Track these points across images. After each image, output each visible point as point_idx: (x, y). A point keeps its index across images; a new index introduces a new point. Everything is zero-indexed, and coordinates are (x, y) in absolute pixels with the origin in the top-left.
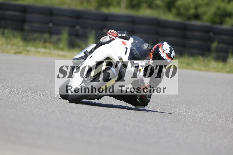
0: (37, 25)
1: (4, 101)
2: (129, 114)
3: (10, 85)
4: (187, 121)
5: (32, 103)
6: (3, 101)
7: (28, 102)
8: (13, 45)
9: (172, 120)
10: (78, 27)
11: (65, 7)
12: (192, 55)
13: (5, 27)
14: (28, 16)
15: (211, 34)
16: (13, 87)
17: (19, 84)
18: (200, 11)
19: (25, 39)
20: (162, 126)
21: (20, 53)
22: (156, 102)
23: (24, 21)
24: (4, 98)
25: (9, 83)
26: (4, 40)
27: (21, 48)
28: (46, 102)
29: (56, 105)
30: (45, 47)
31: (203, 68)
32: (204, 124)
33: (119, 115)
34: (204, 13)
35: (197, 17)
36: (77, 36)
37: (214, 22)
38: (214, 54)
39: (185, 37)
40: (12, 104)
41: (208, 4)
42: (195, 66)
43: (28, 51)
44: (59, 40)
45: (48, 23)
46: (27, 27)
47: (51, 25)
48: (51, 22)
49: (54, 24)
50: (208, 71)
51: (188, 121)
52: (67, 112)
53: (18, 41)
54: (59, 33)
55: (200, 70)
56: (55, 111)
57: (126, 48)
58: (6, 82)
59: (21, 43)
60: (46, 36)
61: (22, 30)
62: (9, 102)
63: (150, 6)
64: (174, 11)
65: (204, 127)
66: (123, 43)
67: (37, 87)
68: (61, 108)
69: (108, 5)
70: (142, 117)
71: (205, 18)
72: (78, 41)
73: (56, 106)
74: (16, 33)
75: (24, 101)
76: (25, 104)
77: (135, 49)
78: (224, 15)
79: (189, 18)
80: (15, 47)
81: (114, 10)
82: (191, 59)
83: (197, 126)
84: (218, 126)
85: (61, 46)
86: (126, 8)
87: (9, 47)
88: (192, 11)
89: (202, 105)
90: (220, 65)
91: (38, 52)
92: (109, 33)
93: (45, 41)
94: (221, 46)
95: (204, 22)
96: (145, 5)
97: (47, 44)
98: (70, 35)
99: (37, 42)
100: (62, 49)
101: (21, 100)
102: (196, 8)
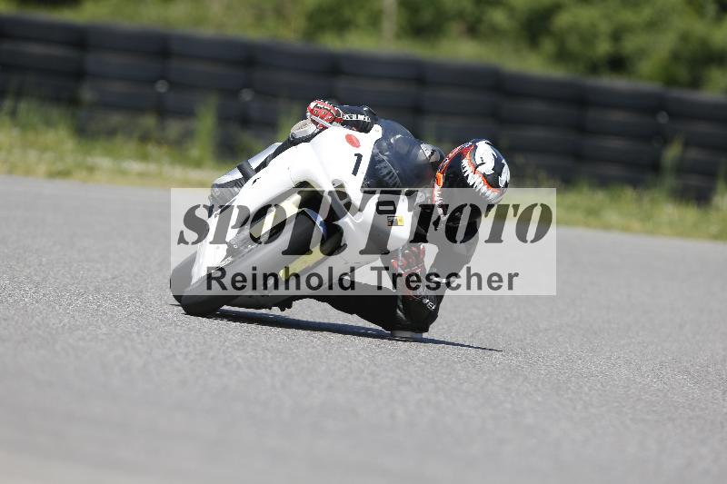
0: (117, 88)
1: (17, 322)
2: (405, 368)
3: (36, 275)
4: (586, 389)
5: (104, 330)
6: (14, 323)
7: (90, 328)
8: (44, 149)
9: (540, 386)
10: (247, 96)
11: (207, 31)
12: (603, 183)
13: (20, 94)
14: (92, 61)
15: (663, 118)
16: (44, 279)
17: (61, 272)
18: (630, 44)
19: (83, 133)
20: (508, 406)
21: (64, 174)
22: (490, 328)
23: (78, 75)
24: (15, 314)
25: (32, 269)
26: (15, 132)
27: (70, 160)
28: (147, 328)
29: (177, 338)
30: (144, 157)
31: (636, 225)
32: (638, 400)
33: (374, 368)
34: (642, 53)
35: (618, 64)
36: (245, 121)
37: (671, 81)
38: (670, 181)
39: (581, 129)
40: (40, 333)
41: (653, 25)
42: (612, 216)
43: (91, 169)
44: (188, 136)
45: (153, 82)
46: (87, 94)
47: (161, 87)
48: (162, 77)
49: (173, 85)
50: (652, 233)
51: (590, 390)
52: (212, 359)
53: (60, 138)
54: (186, 113)
55: (626, 229)
56: (174, 355)
57: (356, 155)
58: (22, 265)
59: (69, 144)
60: (149, 121)
61: (72, 102)
62: (30, 329)
63: (474, 30)
64: (548, 45)
65: (639, 407)
66: (350, 139)
67: (119, 282)
68: (194, 345)
69: (342, 26)
70: (445, 376)
71: (646, 67)
72: (246, 137)
73: (176, 342)
74: (55, 113)
75: (78, 323)
76: (80, 332)
77: (385, 158)
78: (703, 59)
79: (594, 68)
80: (48, 156)
81: (358, 43)
82: (600, 196)
83: (616, 404)
84: (684, 407)
85: (195, 152)
86: (398, 36)
87: (32, 155)
88: (603, 48)
89: (633, 340)
90: (690, 214)
91: (124, 173)
92: (312, 111)
93: (145, 138)
94: (694, 154)
95: (643, 79)
96: (455, 27)
97: (152, 149)
98: (224, 118)
99: (119, 140)
100: (198, 164)
101: (69, 323)
102: (616, 36)
